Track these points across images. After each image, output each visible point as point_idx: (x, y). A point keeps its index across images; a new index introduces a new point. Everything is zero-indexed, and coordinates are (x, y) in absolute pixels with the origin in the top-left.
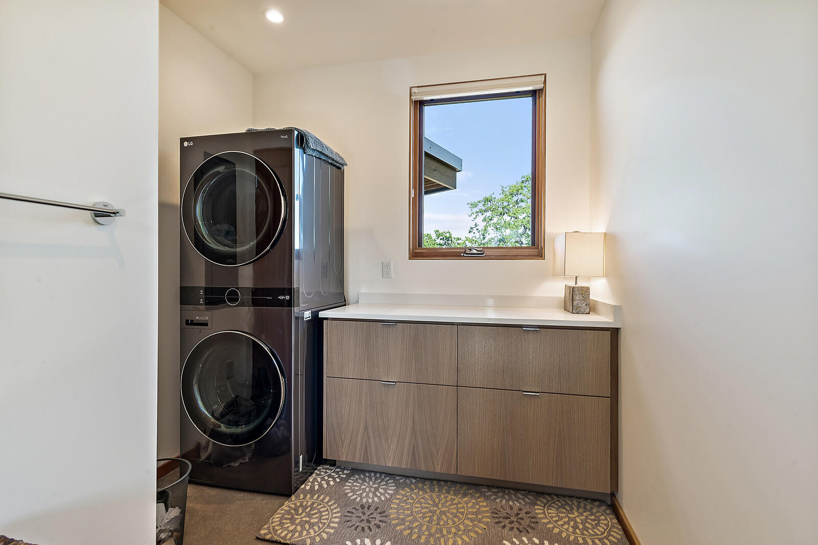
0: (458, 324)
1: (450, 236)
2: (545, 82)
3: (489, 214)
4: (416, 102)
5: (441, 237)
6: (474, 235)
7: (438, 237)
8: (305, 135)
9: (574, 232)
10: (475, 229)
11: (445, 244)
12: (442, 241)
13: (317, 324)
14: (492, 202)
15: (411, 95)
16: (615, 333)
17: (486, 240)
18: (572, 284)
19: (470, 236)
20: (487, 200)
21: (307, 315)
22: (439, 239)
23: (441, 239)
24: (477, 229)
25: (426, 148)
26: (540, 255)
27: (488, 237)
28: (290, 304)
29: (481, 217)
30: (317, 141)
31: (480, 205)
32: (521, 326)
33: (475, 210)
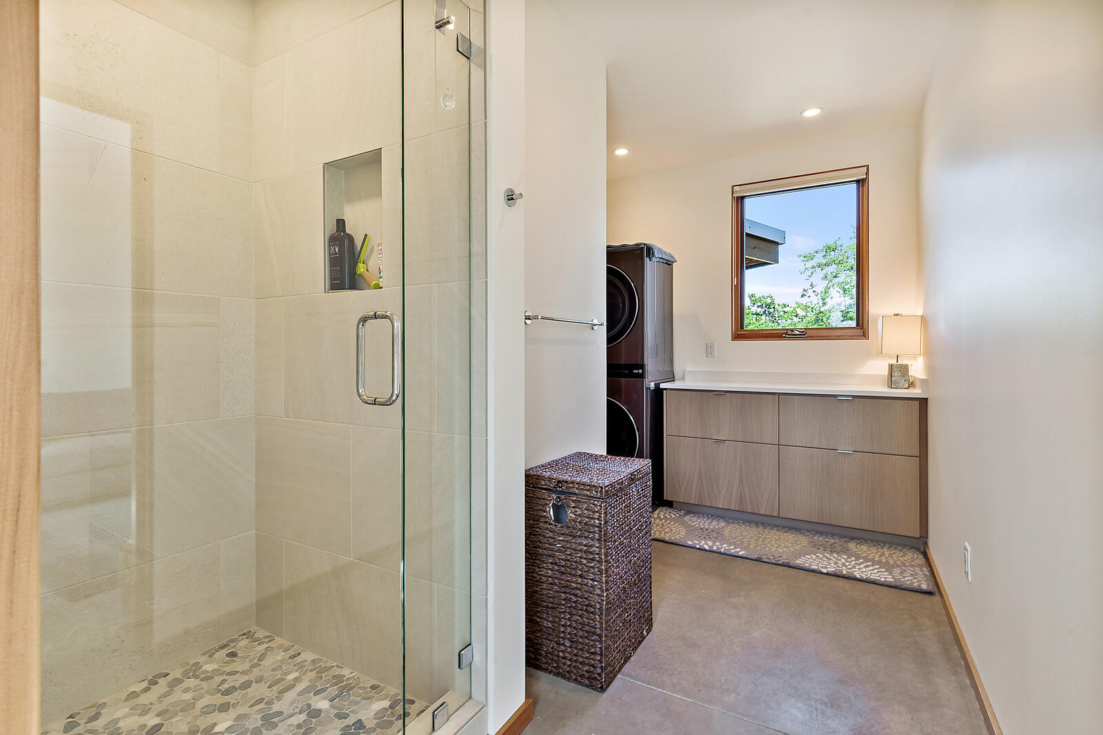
0: (779, 394)
1: (772, 303)
2: (867, 173)
3: (833, 268)
4: (738, 198)
5: (759, 304)
6: (809, 300)
7: (754, 304)
8: (652, 248)
9: (895, 315)
10: (810, 292)
11: (764, 313)
12: (759, 310)
13: (658, 393)
14: (837, 251)
15: (733, 193)
16: (923, 402)
17: (826, 307)
18: (894, 362)
19: (804, 300)
20: (830, 249)
21: (652, 385)
22: (756, 306)
23: (758, 307)
24: (814, 292)
25: (747, 230)
26: (865, 335)
27: (830, 303)
28: (642, 376)
29: (820, 273)
30: (660, 251)
31: (819, 256)
32: (836, 396)
33: (809, 264)
